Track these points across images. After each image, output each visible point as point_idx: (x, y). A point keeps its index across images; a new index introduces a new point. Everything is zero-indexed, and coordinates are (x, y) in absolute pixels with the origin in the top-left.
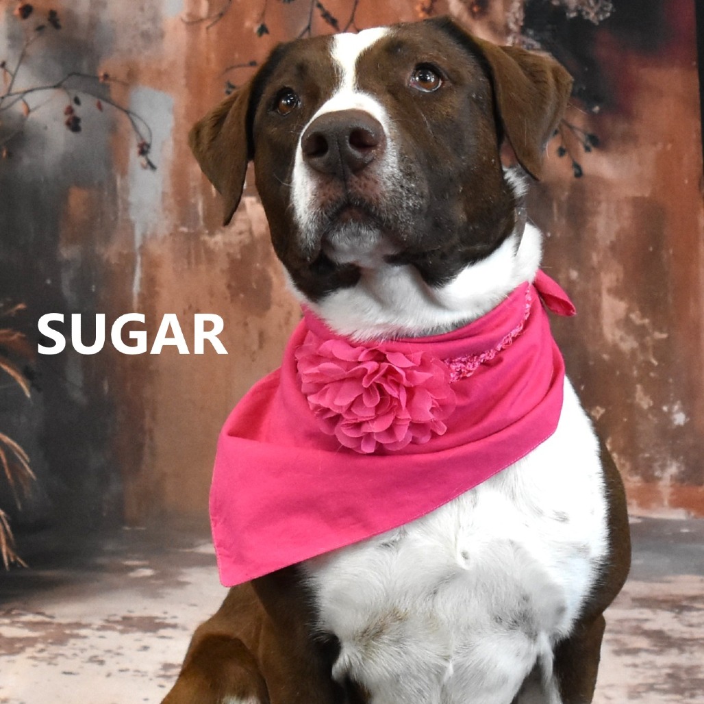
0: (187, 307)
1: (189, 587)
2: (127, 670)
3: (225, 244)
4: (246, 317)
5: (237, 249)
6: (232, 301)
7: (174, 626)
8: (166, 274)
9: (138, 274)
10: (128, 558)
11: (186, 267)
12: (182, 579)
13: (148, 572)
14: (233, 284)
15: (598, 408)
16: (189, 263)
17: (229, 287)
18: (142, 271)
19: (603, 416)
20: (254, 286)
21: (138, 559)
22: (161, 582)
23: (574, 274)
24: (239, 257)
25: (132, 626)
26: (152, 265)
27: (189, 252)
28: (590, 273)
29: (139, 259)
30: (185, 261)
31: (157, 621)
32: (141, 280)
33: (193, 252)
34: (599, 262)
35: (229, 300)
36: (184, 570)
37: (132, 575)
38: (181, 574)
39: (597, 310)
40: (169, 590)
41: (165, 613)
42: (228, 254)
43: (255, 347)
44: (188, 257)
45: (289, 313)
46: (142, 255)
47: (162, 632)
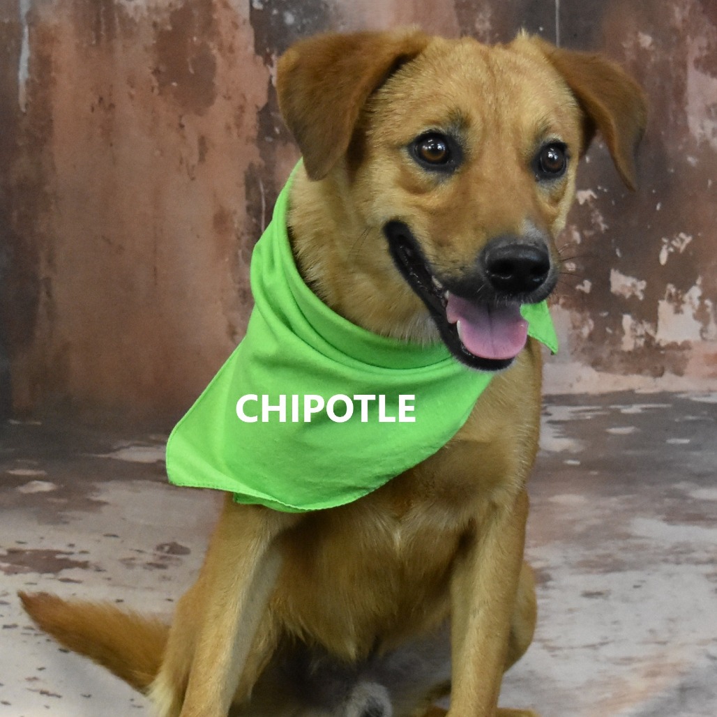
0: (96, 101)
1: (104, 509)
2: (15, 626)
3: (149, 8)
4: (181, 117)
5: (166, 16)
6: (161, 93)
7: (84, 565)
8: (66, 52)
9: (26, 54)
10: (16, 467)
11: (94, 42)
12: (95, 497)
13: (46, 487)
14: (163, 68)
15: (682, 235)
16: (98, 38)
17: (156, 72)
18: (31, 49)
19: (688, 246)
20: (192, 71)
21: (30, 467)
22: (63, 501)
23: (646, 40)
24: (169, 28)
25: (22, 563)
26: (44, 39)
27: (98, 22)
28: (671, 38)
29: (26, 30)
30: (93, 34)
31: (59, 557)
32: (29, 60)
33: (102, 19)
34: (684, 21)
35: (156, 91)
36: (99, 485)
37: (23, 490)
38: (94, 489)
39: (680, 92)
40: (76, 514)
41: (71, 545)
42: (155, 25)
43: (194, 160)
44: (97, 28)
45: (242, 108)
46: (31, 25)
47: (66, 573)
